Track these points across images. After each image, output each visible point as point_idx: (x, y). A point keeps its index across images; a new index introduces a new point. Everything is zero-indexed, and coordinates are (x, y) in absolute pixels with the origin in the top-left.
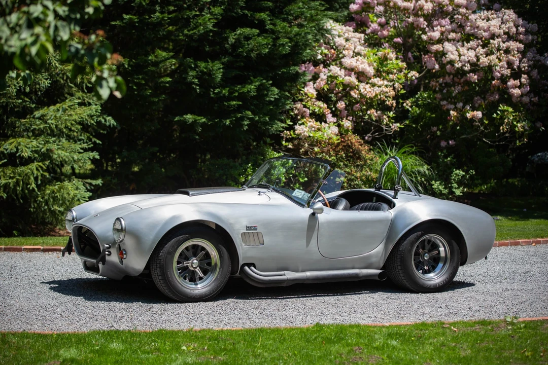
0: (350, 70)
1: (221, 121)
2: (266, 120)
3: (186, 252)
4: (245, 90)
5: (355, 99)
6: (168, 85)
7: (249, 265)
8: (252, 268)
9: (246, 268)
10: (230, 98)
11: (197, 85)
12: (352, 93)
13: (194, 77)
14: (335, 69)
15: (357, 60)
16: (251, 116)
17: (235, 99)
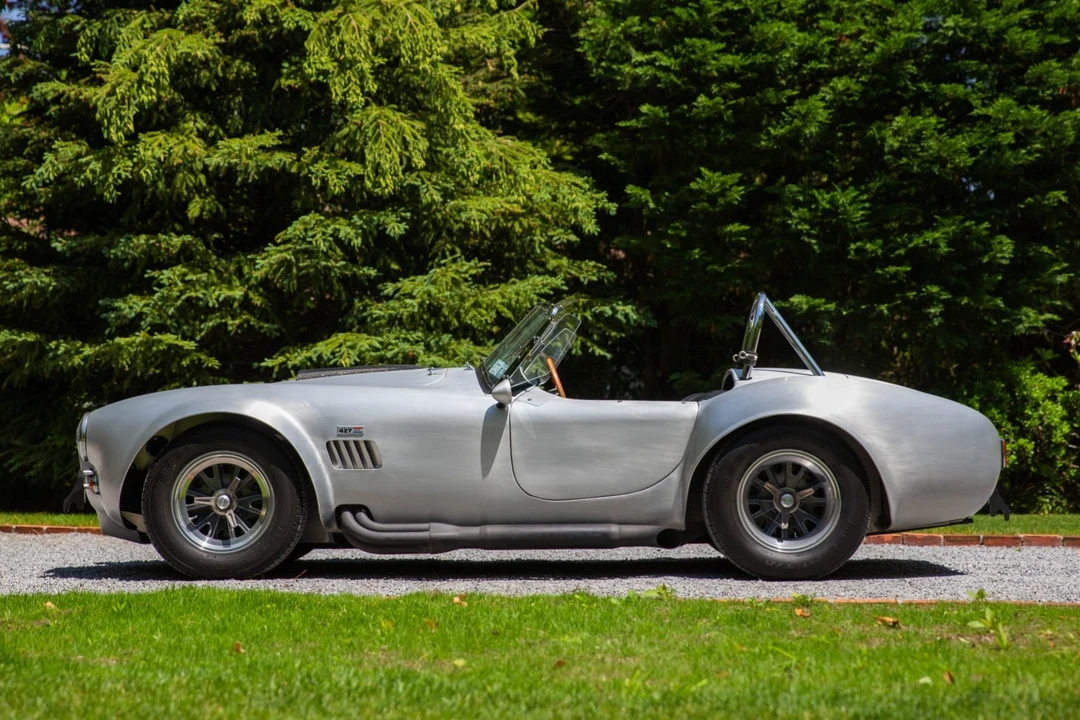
1: (872, 308)
2: (998, 306)
3: (206, 478)
4: (918, 241)
6: (743, 239)
7: (355, 509)
8: (363, 516)
9: (348, 516)
10: (886, 261)
11: (810, 236)
13: (803, 220)
16: (945, 296)
17: (899, 261)
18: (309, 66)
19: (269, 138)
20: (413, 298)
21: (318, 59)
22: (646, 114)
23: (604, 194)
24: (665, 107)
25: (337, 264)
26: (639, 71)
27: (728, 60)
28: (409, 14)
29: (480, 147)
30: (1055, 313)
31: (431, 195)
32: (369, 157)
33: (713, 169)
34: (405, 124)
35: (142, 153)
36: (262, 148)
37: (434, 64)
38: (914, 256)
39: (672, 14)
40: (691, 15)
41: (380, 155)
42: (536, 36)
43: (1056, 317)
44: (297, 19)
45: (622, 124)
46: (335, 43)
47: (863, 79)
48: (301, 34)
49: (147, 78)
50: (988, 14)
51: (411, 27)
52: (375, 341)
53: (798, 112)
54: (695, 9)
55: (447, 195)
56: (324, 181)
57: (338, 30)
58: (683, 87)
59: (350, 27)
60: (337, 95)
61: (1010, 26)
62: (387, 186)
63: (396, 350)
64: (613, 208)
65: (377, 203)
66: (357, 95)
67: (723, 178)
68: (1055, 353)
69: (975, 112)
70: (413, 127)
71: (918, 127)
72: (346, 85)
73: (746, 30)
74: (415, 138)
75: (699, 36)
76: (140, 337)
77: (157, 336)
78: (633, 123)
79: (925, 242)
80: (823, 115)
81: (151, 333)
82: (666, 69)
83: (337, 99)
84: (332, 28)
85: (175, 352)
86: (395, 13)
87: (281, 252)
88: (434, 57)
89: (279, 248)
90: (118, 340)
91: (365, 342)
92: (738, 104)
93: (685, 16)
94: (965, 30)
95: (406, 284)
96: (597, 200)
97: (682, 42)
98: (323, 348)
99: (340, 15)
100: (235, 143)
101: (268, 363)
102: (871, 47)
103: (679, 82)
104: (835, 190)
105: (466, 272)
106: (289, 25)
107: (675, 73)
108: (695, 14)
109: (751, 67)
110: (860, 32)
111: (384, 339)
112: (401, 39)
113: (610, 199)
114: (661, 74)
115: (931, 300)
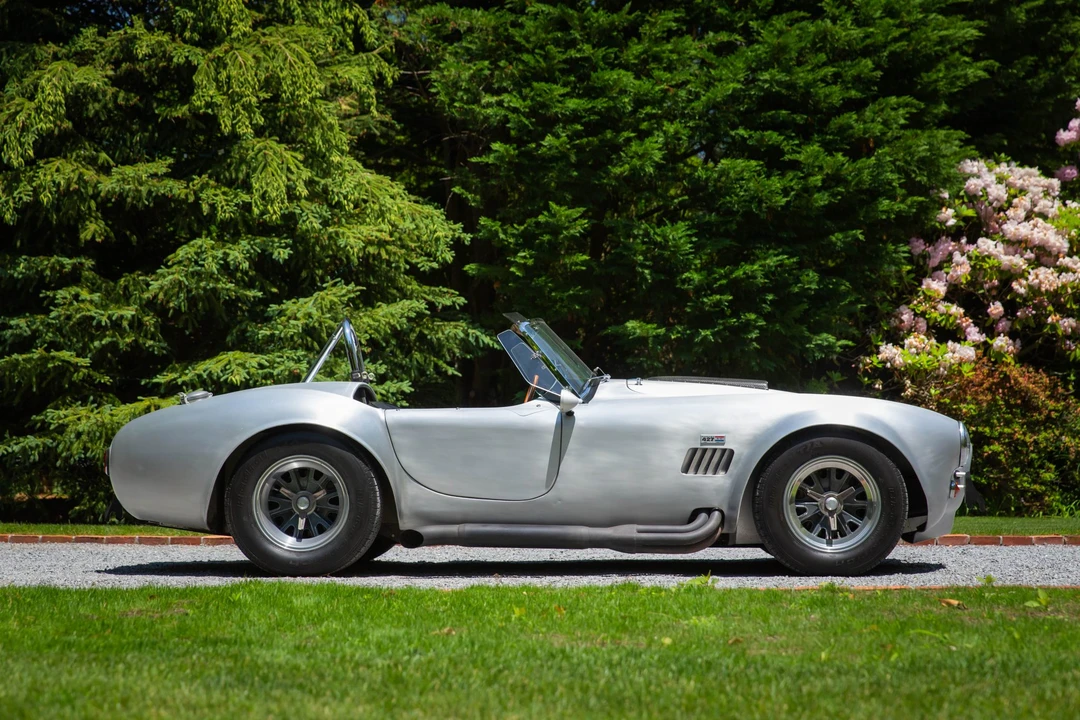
0: (1017, 245)
1: (697, 333)
4: (739, 273)
5: (1021, 296)
10: (710, 290)
11: (644, 266)
12: (1015, 285)
14: (986, 245)
15: (1035, 226)
16: (761, 323)
17: (721, 291)
18: (199, 98)
19: (161, 166)
20: (296, 319)
21: (206, 92)
22: (496, 151)
23: (459, 225)
24: (515, 146)
25: (227, 286)
26: (489, 111)
27: (572, 104)
28: (288, 52)
29: (354, 179)
30: (849, 340)
31: (311, 223)
32: (256, 186)
33: (559, 203)
34: (288, 155)
35: (42, 178)
36: (154, 175)
37: (312, 100)
38: (734, 286)
39: (520, 60)
40: (538, 61)
41: (267, 184)
42: (393, 78)
43: (850, 343)
44: (187, 54)
45: (474, 160)
46: (223, 76)
47: (691, 124)
48: (190, 68)
49: (45, 107)
50: (798, 69)
51: (291, 65)
52: (262, 359)
53: (636, 153)
54: (541, 56)
55: (325, 223)
56: (213, 207)
57: (225, 66)
58: (531, 127)
59: (237, 63)
60: (226, 126)
61: (815, 81)
62: (275, 212)
63: (282, 367)
64: (467, 238)
65: (265, 229)
66: (247, 127)
67: (569, 212)
68: (842, 375)
69: (787, 157)
70: (296, 158)
71: (739, 169)
72: (234, 118)
73: (588, 77)
74: (298, 168)
75: (547, 81)
76: (37, 354)
77: (53, 353)
78: (484, 159)
79: (745, 273)
80: (658, 156)
81: (47, 350)
82: (515, 110)
83: (227, 131)
84: (220, 63)
85: (66, 368)
86: (275, 52)
87: (173, 274)
88: (314, 93)
89: (170, 270)
90: (15, 356)
91: (253, 360)
92: (581, 144)
93: (532, 62)
94: (780, 83)
95: (290, 306)
96: (454, 230)
97: (530, 85)
98: (212, 366)
99: (226, 52)
100: (129, 170)
101: (160, 379)
102: (697, 96)
103: (527, 122)
104: (665, 225)
105: (344, 296)
106: (178, 60)
107: (524, 114)
108: (541, 60)
109: (592, 111)
110: (687, 82)
111: (270, 357)
112: (281, 75)
113: (465, 230)
114: (511, 116)
115: (747, 326)
